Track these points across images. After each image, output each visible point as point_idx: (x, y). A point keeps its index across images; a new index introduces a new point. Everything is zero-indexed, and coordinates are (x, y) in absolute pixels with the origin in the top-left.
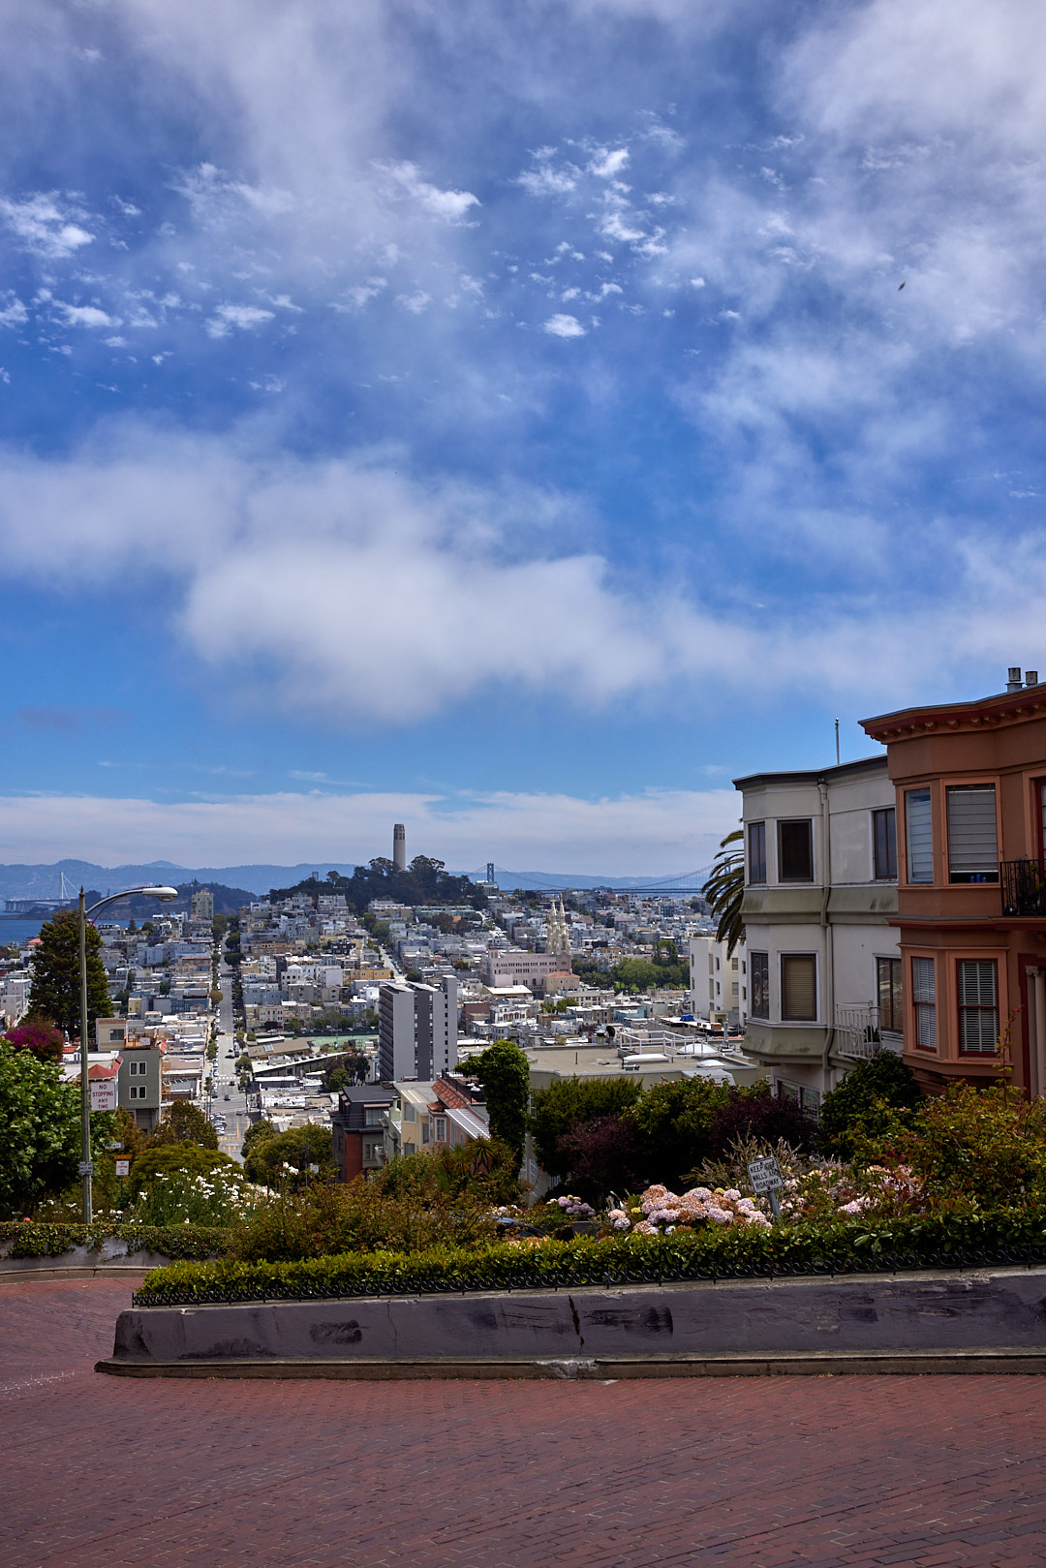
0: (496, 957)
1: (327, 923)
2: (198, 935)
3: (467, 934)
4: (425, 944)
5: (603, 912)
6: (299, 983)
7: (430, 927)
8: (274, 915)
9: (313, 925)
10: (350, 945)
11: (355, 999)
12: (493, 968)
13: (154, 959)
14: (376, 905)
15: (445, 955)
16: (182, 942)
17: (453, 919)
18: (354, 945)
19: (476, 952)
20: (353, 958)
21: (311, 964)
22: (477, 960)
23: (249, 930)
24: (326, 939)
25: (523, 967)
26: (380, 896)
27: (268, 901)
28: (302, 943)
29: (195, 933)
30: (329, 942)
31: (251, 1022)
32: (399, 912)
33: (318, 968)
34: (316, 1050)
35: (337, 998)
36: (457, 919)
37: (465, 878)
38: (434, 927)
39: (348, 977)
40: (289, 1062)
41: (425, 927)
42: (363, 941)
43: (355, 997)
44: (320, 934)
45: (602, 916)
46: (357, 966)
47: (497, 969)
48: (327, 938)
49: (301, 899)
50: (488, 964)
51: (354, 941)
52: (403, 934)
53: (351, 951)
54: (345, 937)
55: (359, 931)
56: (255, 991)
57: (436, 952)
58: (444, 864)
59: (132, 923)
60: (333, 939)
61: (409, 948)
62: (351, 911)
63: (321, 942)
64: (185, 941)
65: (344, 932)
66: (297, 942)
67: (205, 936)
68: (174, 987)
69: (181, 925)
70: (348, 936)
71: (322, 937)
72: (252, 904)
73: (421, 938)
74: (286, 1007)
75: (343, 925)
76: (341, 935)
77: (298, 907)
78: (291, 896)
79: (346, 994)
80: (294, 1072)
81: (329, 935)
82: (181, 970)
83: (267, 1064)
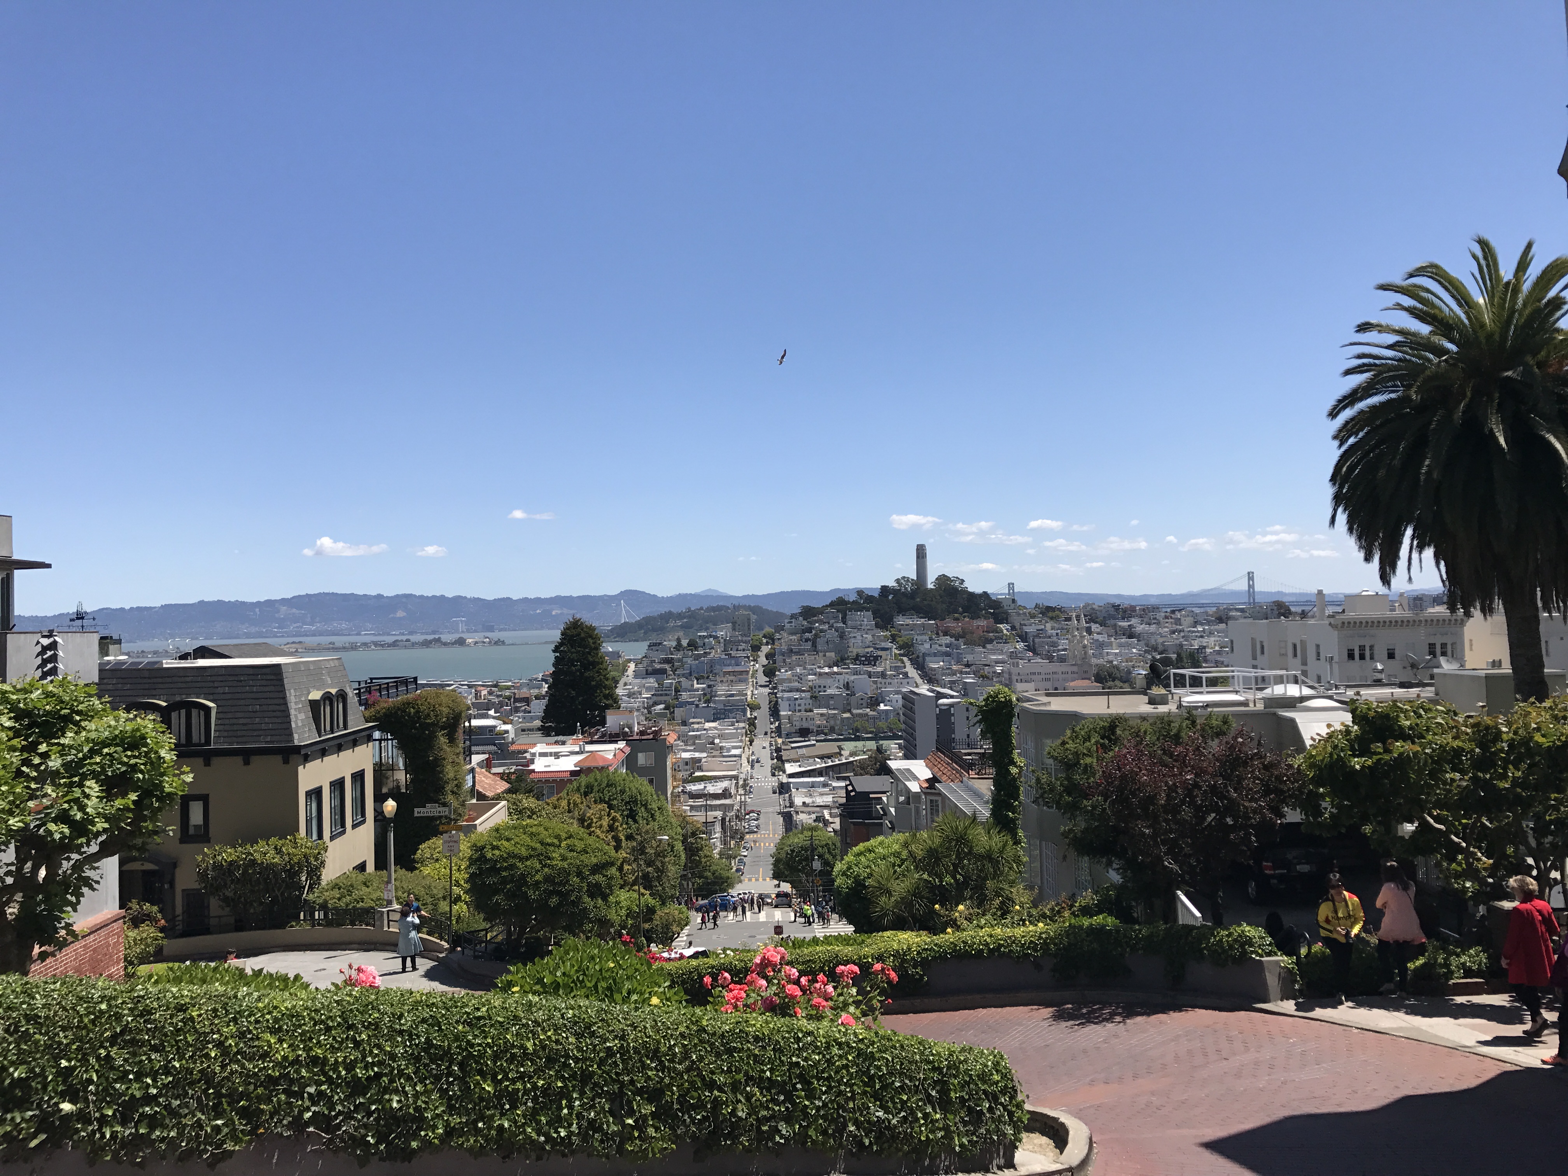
0: (1018, 666)
1: (855, 637)
2: (737, 650)
3: (988, 646)
4: (948, 654)
5: (1124, 624)
6: (829, 692)
7: (953, 639)
8: (806, 630)
9: (842, 638)
10: (877, 656)
11: (882, 707)
12: (1014, 678)
13: (698, 672)
14: (900, 620)
15: (968, 665)
16: (723, 656)
17: (975, 632)
18: (881, 657)
19: (997, 662)
20: (880, 669)
21: (841, 674)
22: (999, 669)
23: (784, 644)
24: (854, 651)
25: (1044, 675)
26: (903, 611)
27: (800, 618)
28: (832, 655)
29: (735, 648)
30: (857, 655)
31: (786, 727)
32: (923, 625)
33: (847, 677)
34: (845, 753)
35: (865, 705)
36: (979, 632)
37: (986, 594)
38: (957, 640)
39: (875, 686)
40: (820, 764)
41: (947, 640)
42: (888, 652)
43: (882, 705)
44: (849, 647)
45: (1123, 628)
46: (883, 675)
47: (1019, 678)
48: (856, 650)
49: (831, 615)
50: (1010, 674)
51: (880, 653)
52: (927, 646)
53: (878, 662)
54: (872, 649)
55: (886, 644)
56: (789, 699)
57: (958, 662)
58: (963, 580)
59: (679, 640)
60: (861, 651)
61: (933, 659)
62: (877, 626)
63: (849, 654)
64: (726, 655)
65: (871, 644)
66: (827, 654)
67: (744, 650)
68: (715, 696)
69: (722, 641)
70: (875, 648)
71: (850, 650)
72: (786, 621)
73: (944, 649)
74: (818, 714)
75: (869, 637)
76: (869, 647)
77: (829, 623)
78: (822, 613)
79: (874, 702)
80: (824, 773)
81: (857, 647)
82: (722, 681)
83: (800, 766)
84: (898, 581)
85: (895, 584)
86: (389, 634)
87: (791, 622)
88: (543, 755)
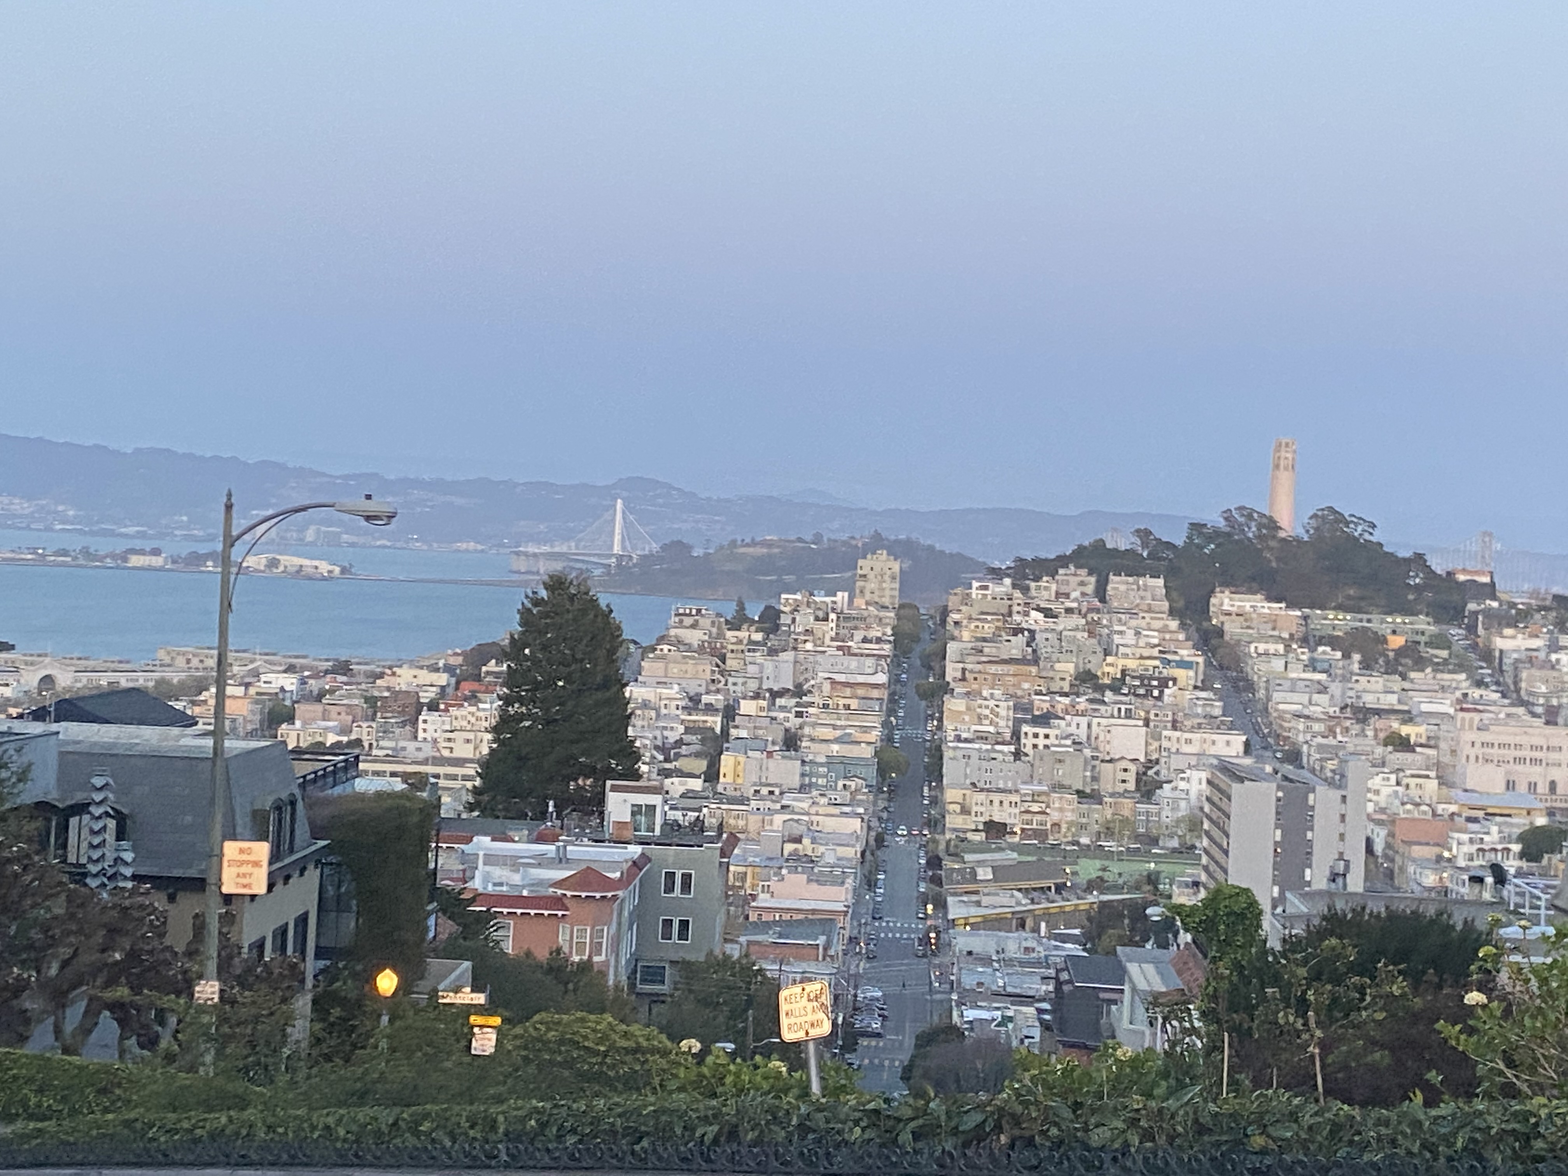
0: (1471, 727)
1: (1121, 633)
2: (865, 640)
3: (1413, 675)
6: (1056, 749)
7: (1339, 654)
8: (1016, 608)
9: (1091, 634)
10: (1167, 679)
11: (1167, 790)
12: (1464, 750)
13: (776, 679)
14: (1227, 602)
16: (832, 651)
17: (1385, 641)
18: (1175, 680)
19: (1429, 714)
20: (1169, 708)
21: (1084, 712)
22: (1430, 730)
23: (966, 635)
24: (1118, 664)
25: (1528, 754)
26: (1233, 583)
27: (1008, 581)
28: (1067, 668)
29: (859, 635)
30: (1124, 672)
32: (1273, 619)
33: (1095, 721)
34: (1079, 884)
35: (1131, 784)
36: (1396, 642)
37: (1419, 559)
38: (1346, 656)
39: (1156, 743)
40: (1020, 902)
41: (1326, 654)
42: (1191, 673)
43: (1167, 787)
44: (1107, 653)
46: (1176, 723)
47: (1473, 753)
48: (1121, 663)
49: (1074, 580)
51: (1174, 672)
52: (1278, 665)
53: (1167, 691)
54: (1156, 662)
55: (1186, 653)
56: (967, 756)
58: (1374, 526)
59: (741, 607)
60: (1131, 666)
61: (1290, 696)
62: (1173, 611)
63: (1107, 669)
64: (839, 648)
65: (1155, 652)
66: (1058, 666)
67: (879, 640)
68: (811, 737)
69: (833, 616)
70: (1163, 661)
71: (1110, 659)
72: (975, 584)
73: (1316, 676)
75: (1154, 638)
76: (1150, 658)
77: (1067, 596)
78: (1053, 574)
79: (1149, 780)
80: (1029, 923)
81: (1126, 656)
82: (826, 706)
83: (978, 904)
84: (1228, 516)
85: (1221, 523)
86: (112, 534)
87: (986, 588)
88: (491, 859)
